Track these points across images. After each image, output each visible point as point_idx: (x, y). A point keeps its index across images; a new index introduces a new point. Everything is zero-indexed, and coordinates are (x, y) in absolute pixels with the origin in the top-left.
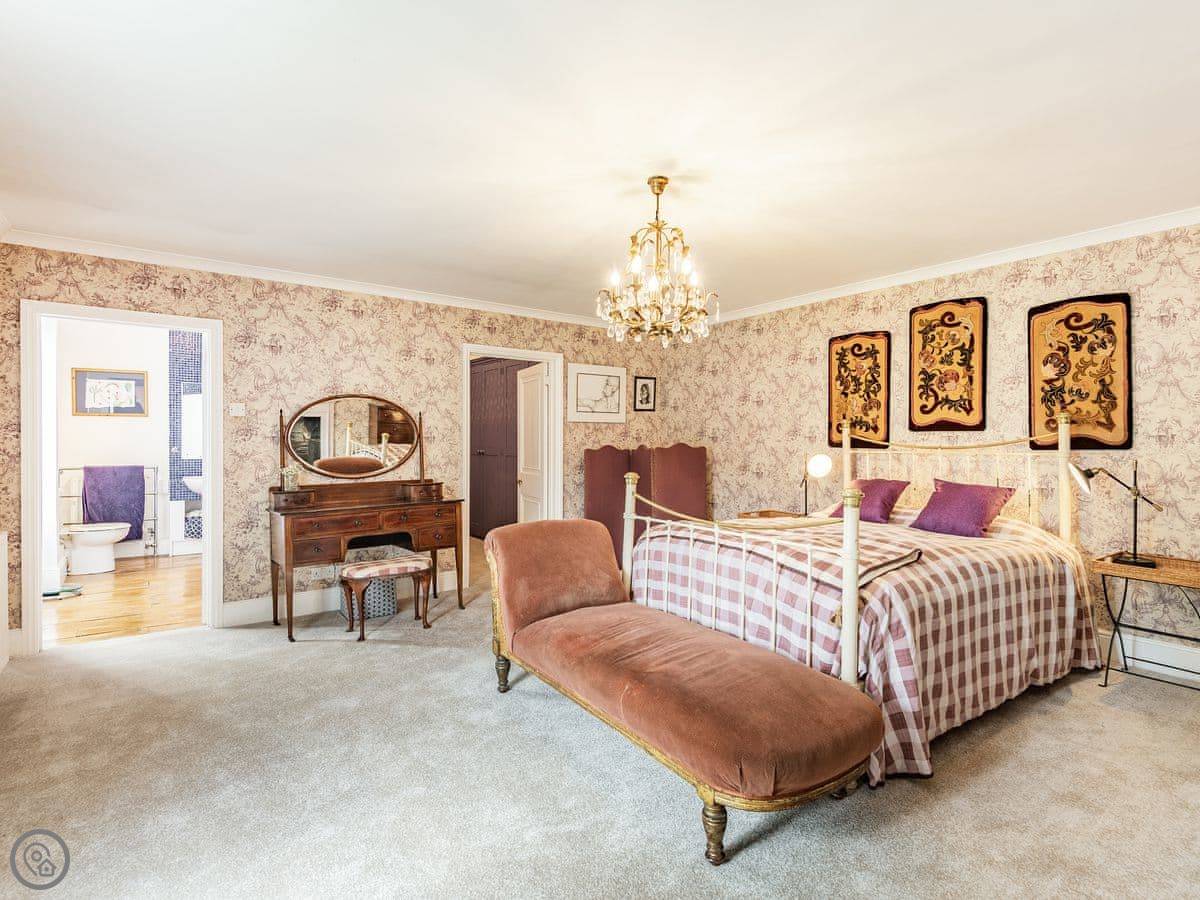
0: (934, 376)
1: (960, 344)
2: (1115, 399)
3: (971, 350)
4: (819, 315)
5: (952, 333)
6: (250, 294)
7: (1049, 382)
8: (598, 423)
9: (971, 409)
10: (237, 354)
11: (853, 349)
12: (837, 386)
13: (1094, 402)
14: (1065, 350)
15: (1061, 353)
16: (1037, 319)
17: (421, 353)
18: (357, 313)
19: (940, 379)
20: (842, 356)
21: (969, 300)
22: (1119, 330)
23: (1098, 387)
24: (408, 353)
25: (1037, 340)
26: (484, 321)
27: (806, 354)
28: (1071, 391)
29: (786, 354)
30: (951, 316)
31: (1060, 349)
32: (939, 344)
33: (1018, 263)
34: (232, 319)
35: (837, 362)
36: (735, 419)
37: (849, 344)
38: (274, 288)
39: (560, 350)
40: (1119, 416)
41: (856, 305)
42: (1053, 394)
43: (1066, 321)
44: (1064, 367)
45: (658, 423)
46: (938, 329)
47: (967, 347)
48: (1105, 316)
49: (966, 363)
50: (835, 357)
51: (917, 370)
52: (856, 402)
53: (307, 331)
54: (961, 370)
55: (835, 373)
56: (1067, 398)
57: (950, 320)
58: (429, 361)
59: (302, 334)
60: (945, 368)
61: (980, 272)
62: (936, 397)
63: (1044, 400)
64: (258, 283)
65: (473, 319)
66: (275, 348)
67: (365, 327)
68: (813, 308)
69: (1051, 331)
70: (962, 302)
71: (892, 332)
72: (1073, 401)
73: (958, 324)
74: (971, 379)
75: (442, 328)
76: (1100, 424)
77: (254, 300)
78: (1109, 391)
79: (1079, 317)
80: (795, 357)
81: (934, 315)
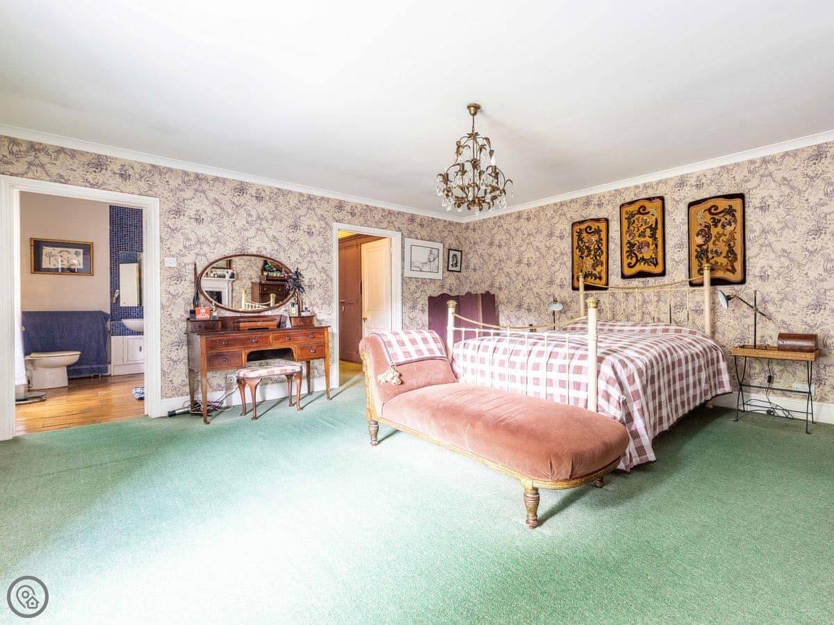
0: (635, 244)
1: (650, 225)
2: (736, 255)
3: (656, 228)
4: (565, 208)
5: (645, 218)
6: (179, 181)
7: (700, 246)
8: (425, 279)
9: (657, 263)
10: (170, 223)
11: (586, 230)
12: (577, 252)
13: (725, 257)
14: (708, 227)
15: (706, 229)
16: (693, 209)
17: (304, 227)
18: (259, 198)
19: (639, 247)
20: (580, 233)
21: (654, 198)
22: (738, 215)
23: (727, 248)
24: (295, 227)
25: (692, 221)
26: (348, 208)
27: (557, 233)
28: (712, 251)
29: (545, 233)
30: (644, 207)
31: (706, 226)
32: (637, 225)
33: (682, 176)
34: (167, 198)
35: (577, 237)
36: (513, 276)
37: (583, 226)
38: (198, 177)
39: (399, 230)
40: (738, 265)
41: (587, 202)
42: (702, 254)
43: (709, 210)
44: (707, 237)
45: (463, 279)
46: (637, 216)
47: (654, 226)
48: (730, 206)
49: (653, 236)
50: (575, 234)
51: (625, 242)
52: (589, 262)
53: (222, 209)
54: (650, 240)
55: (576, 245)
56: (710, 255)
57: (643, 210)
58: (310, 233)
59: (219, 211)
60: (641, 239)
61: (660, 182)
62: (637, 257)
63: (697, 257)
64: (186, 173)
65: (340, 206)
66: (199, 220)
67: (264, 209)
68: (562, 204)
69: (701, 216)
70: (649, 199)
71: (610, 218)
72: (713, 257)
73: (648, 213)
74: (656, 246)
75: (319, 212)
76: (728, 270)
77: (183, 185)
78: (733, 250)
79: (716, 208)
80: (551, 235)
81: (634, 208)
